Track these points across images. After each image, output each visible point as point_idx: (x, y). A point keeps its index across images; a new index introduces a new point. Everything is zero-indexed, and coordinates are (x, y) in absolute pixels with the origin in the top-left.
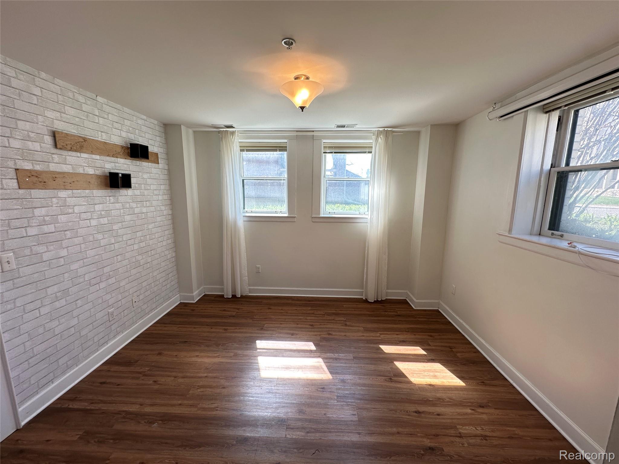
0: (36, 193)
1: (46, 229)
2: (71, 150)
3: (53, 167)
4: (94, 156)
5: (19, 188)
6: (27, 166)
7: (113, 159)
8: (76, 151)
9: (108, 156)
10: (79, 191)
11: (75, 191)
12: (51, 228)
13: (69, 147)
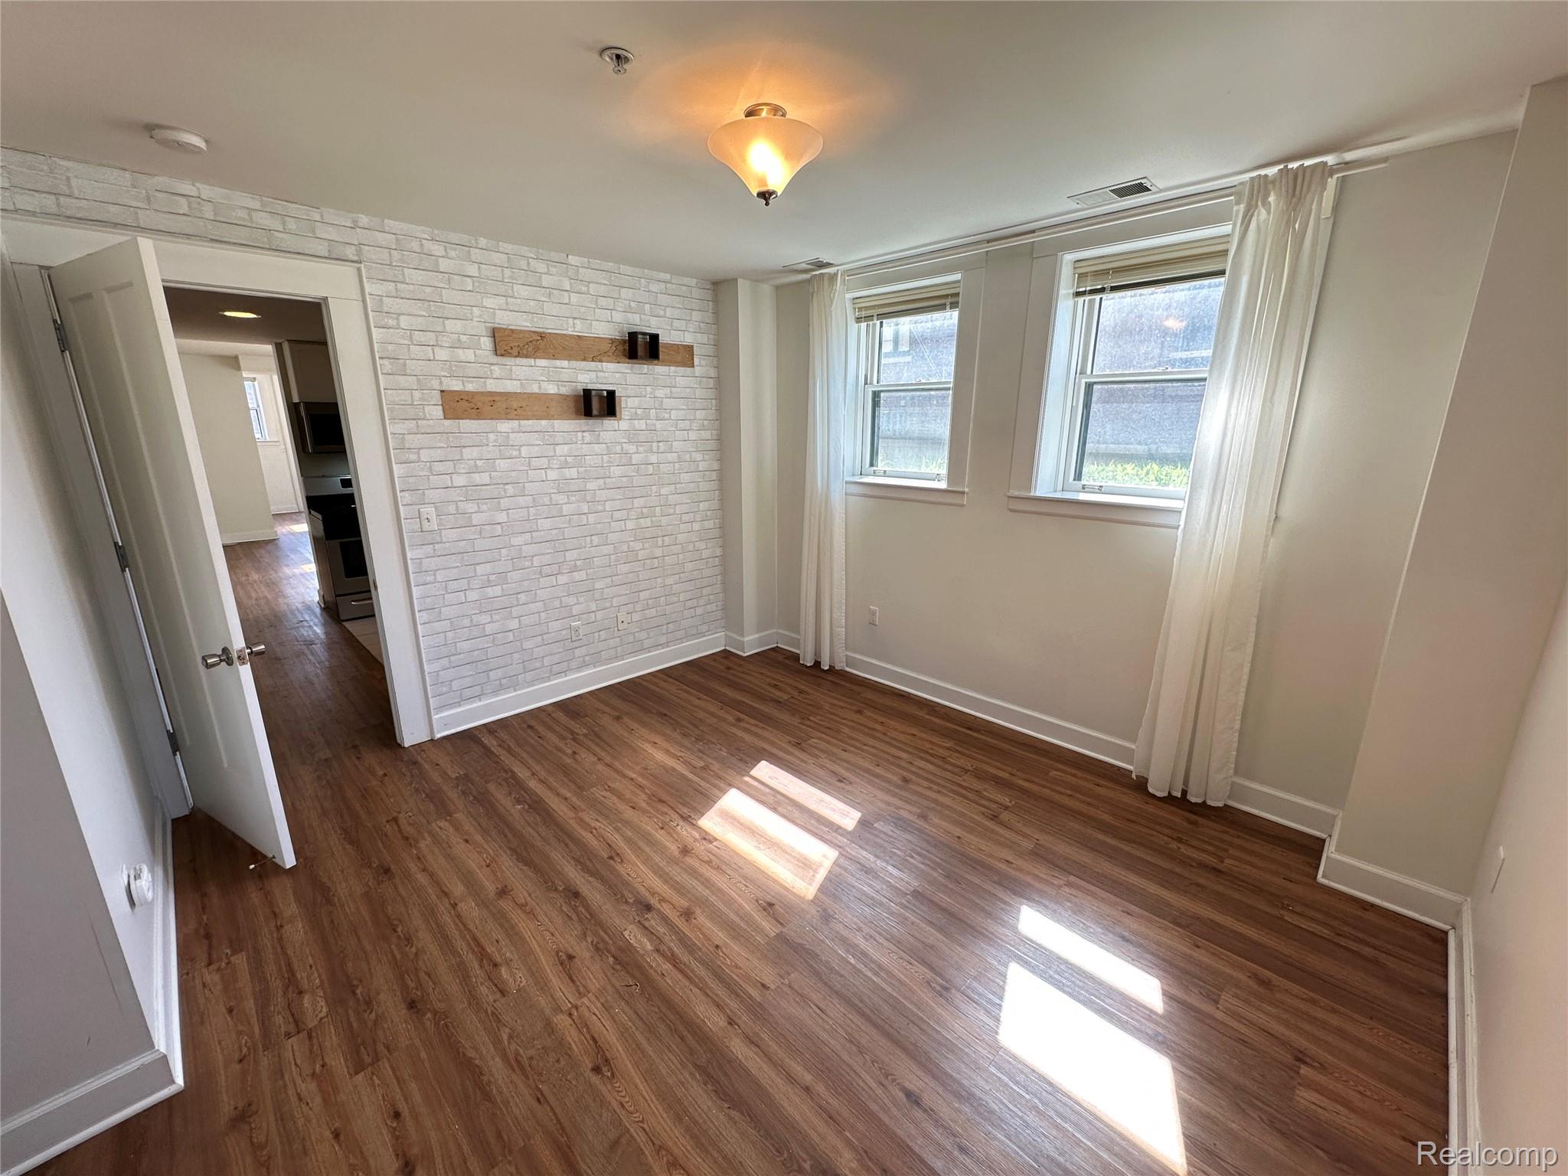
0: (467, 425)
1: (477, 478)
2: (519, 355)
3: (492, 386)
4: (558, 363)
5: (445, 418)
6: (456, 386)
7: (593, 365)
8: (527, 356)
9: (584, 359)
10: (530, 422)
11: (523, 422)
12: (485, 478)
13: (515, 351)
